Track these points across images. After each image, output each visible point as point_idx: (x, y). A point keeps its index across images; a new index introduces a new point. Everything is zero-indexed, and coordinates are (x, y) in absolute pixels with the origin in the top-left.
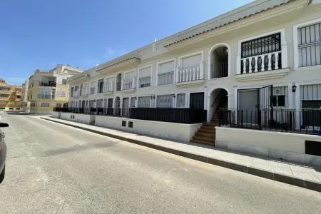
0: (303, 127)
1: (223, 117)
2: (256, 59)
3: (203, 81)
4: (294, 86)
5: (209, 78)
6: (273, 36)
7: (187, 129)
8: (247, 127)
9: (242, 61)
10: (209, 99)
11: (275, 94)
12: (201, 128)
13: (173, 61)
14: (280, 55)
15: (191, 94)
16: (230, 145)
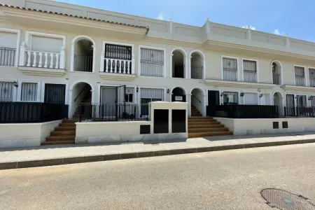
0: (141, 116)
1: (85, 112)
2: (112, 62)
3: (63, 71)
4: (138, 88)
5: (72, 69)
6: (128, 47)
7: (37, 130)
8: (106, 120)
9: (105, 61)
10: (71, 93)
11: (127, 93)
12: (60, 125)
13: (16, 33)
14: (131, 63)
15: (46, 85)
16: (91, 139)
